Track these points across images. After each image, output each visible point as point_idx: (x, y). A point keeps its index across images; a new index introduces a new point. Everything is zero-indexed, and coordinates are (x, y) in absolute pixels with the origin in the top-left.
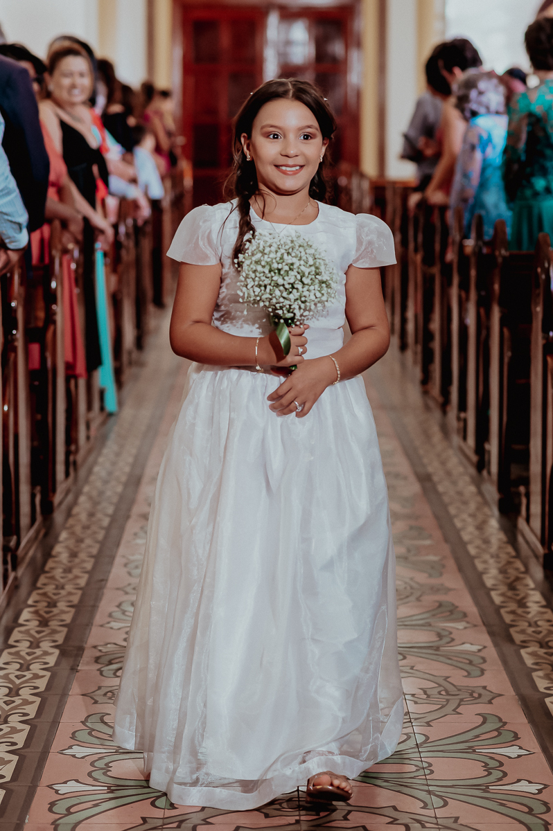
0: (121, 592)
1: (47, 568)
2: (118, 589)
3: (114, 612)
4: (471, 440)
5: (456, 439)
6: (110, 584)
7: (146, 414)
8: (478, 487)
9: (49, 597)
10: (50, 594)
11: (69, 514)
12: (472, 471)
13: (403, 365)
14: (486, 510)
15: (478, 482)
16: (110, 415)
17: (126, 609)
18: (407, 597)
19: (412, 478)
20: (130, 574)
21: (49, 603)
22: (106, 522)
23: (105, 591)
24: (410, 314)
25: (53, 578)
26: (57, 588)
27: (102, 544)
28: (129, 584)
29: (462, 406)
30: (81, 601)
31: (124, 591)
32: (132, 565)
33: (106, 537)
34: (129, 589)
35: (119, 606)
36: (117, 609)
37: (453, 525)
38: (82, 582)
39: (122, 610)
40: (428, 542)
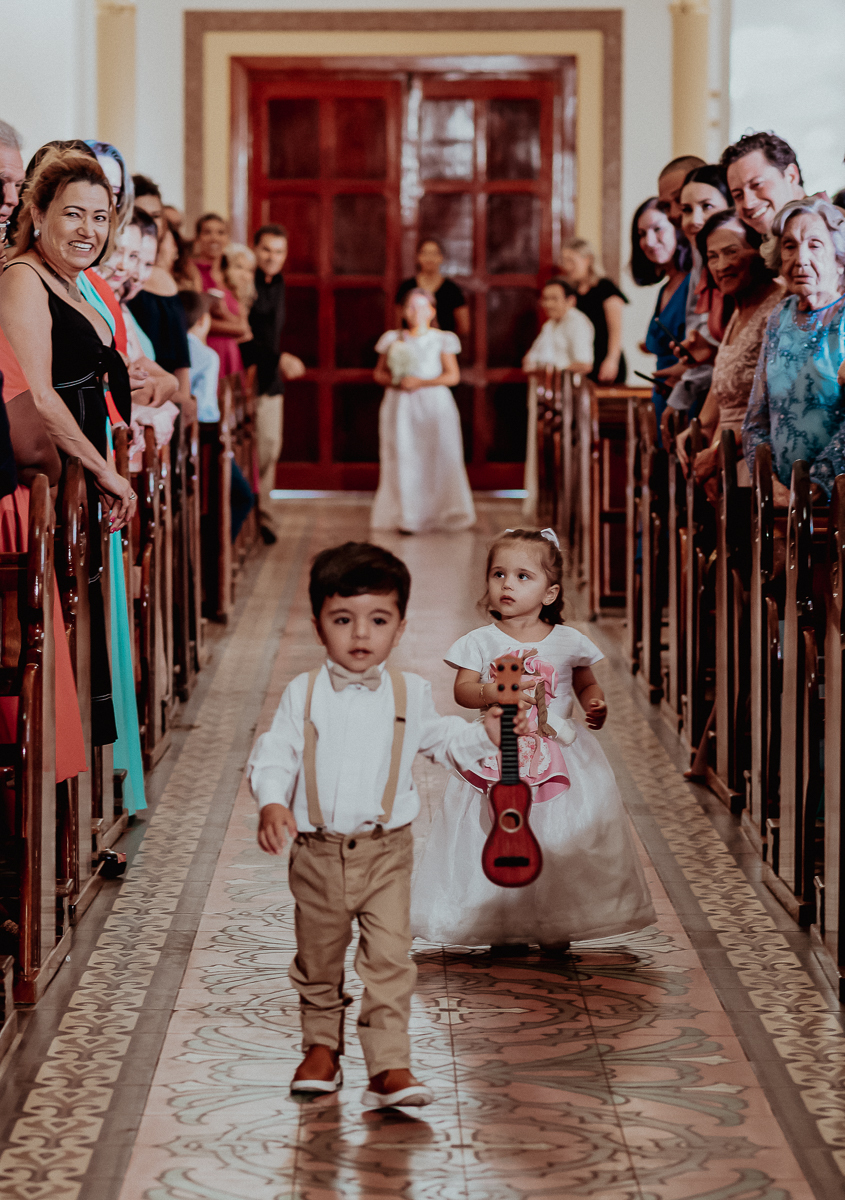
0: (165, 1153)
1: (27, 1108)
2: (157, 1146)
3: (153, 1189)
4: (787, 871)
5: (758, 868)
6: (142, 1137)
7: (196, 817)
8: (803, 957)
9: (32, 1161)
10: (34, 1156)
11: (64, 1007)
12: (791, 926)
13: (657, 727)
14: (818, 998)
15: (802, 949)
16: (133, 822)
17: (174, 1183)
18: (682, 1161)
19: (682, 940)
20: (178, 1117)
21: (34, 1173)
22: (131, 1022)
23: (135, 1149)
24: (670, 636)
25: (38, 1125)
26: (47, 1143)
27: (126, 1061)
28: (178, 1138)
29: (771, 808)
30: (92, 1168)
31: (169, 1150)
32: (181, 1102)
33: (132, 1049)
34: (177, 1147)
35: (161, 1178)
36: (157, 1184)
37: (761, 1027)
38: (93, 1133)
39: (166, 1185)
40: (715, 1059)
